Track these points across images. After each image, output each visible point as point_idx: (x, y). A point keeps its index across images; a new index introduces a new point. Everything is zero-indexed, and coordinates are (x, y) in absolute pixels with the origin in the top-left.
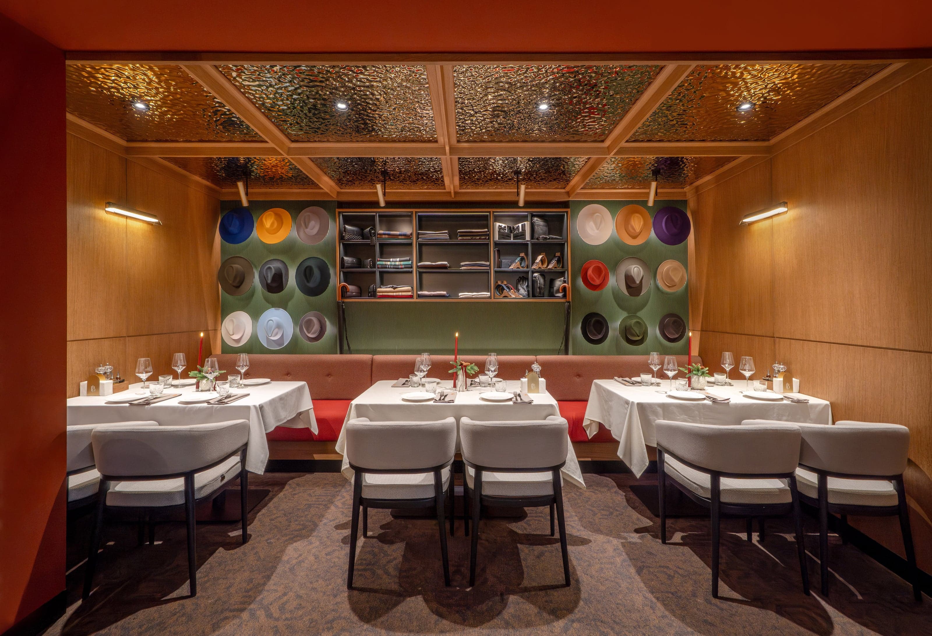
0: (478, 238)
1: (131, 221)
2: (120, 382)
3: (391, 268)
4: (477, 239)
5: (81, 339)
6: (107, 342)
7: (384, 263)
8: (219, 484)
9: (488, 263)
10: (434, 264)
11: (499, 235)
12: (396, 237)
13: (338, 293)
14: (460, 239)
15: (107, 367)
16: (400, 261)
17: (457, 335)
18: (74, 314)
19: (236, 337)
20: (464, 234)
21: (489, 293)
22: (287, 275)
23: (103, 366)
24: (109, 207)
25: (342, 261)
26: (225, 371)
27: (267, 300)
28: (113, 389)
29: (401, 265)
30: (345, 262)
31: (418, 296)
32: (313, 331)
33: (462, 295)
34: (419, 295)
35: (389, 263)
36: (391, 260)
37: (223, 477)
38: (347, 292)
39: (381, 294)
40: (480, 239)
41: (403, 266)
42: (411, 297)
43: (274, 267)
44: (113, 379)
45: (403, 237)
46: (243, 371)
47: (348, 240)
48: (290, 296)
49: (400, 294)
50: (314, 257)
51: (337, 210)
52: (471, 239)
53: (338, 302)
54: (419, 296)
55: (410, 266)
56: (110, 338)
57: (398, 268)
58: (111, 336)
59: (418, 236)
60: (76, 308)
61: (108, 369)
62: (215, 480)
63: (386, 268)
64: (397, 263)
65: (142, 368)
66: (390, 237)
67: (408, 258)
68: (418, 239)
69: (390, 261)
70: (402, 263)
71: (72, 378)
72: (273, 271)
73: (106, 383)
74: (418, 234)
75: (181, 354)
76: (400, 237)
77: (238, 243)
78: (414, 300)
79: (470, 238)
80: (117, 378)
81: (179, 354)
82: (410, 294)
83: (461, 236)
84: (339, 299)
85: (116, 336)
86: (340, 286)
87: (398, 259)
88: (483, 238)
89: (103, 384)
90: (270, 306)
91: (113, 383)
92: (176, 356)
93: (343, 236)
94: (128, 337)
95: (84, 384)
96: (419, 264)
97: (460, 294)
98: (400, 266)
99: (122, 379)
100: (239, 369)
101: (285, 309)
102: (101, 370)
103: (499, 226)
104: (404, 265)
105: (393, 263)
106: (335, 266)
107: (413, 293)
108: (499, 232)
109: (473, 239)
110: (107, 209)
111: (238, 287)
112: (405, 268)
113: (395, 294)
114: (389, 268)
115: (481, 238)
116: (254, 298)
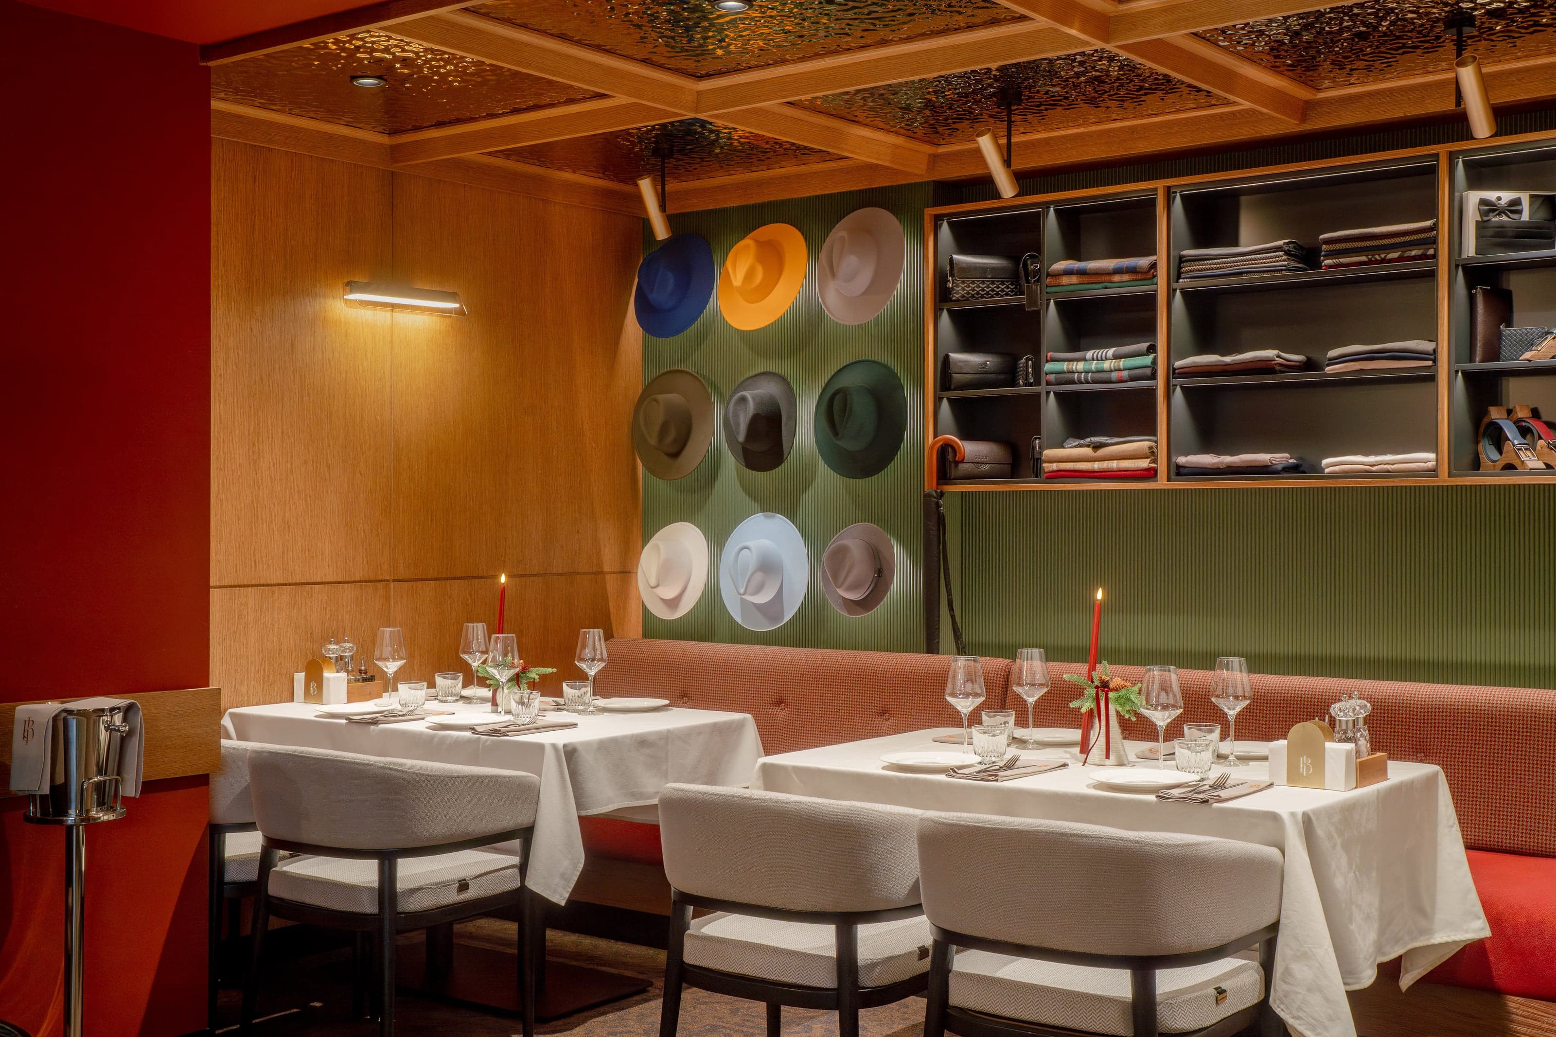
0: (1395, 255)
1: (402, 315)
2: (364, 680)
3: (1087, 382)
4: (1391, 261)
5: (298, 581)
6: (348, 593)
7: (1065, 366)
8: (453, 897)
9: (1428, 346)
10: (1228, 359)
11: (1479, 237)
12: (1104, 278)
13: (931, 463)
14: (1330, 267)
15: (344, 645)
16: (1116, 357)
17: (1099, 595)
18: (284, 528)
19: (669, 593)
20: (1343, 246)
21: (1432, 456)
22: (793, 418)
23: (336, 643)
24: (351, 292)
25: (945, 366)
26: (555, 670)
27: (748, 490)
28: (348, 692)
29: (1120, 370)
30: (953, 368)
31: (1173, 470)
32: (850, 579)
33: (1331, 463)
34: (1178, 467)
35: (1080, 366)
36: (1089, 354)
37: (463, 886)
38: (957, 463)
39: (1054, 467)
40: (1400, 259)
41: (1125, 374)
42: (1150, 474)
43: (753, 398)
44: (352, 671)
45: (1126, 277)
46: (592, 672)
47: (964, 299)
48: (804, 480)
49: (1114, 465)
50: (868, 361)
51: (930, 212)
52: (1370, 262)
53: (927, 496)
54: (1180, 472)
55: (1148, 371)
56: (355, 582)
57: (1111, 382)
58: (357, 579)
59: (1180, 268)
60: (287, 514)
61: (347, 649)
62: (444, 885)
63: (1073, 382)
64: (1106, 365)
65: (387, 651)
66: (1085, 279)
67: (1144, 346)
68: (1179, 277)
69: (1085, 360)
70: (1122, 363)
71: (281, 663)
72: (751, 408)
73: (334, 678)
74: (1181, 260)
75: (480, 624)
76: (1117, 278)
77: (677, 332)
78: (1161, 483)
79: (1364, 258)
80: (360, 672)
81: (475, 624)
82: (1144, 464)
83: (1331, 254)
84: (930, 484)
85: (367, 579)
86: (934, 444)
87: (1111, 352)
88: (1414, 253)
89: (328, 679)
90: (756, 506)
91: (349, 682)
92: (470, 630)
93: (948, 288)
94: (394, 581)
95: (300, 677)
96: (1178, 364)
97: (1325, 462)
98: (1114, 376)
99: (369, 675)
100: (583, 666)
101: (791, 514)
102: (333, 649)
103: (1483, 202)
104: (1130, 369)
105: (1094, 366)
106: (920, 383)
107: (1155, 461)
108: (1481, 226)
109: (1377, 262)
110: (345, 297)
111: (676, 455)
112: (1132, 379)
113: (1096, 466)
114: (1081, 383)
115: (1407, 254)
116: (718, 484)
